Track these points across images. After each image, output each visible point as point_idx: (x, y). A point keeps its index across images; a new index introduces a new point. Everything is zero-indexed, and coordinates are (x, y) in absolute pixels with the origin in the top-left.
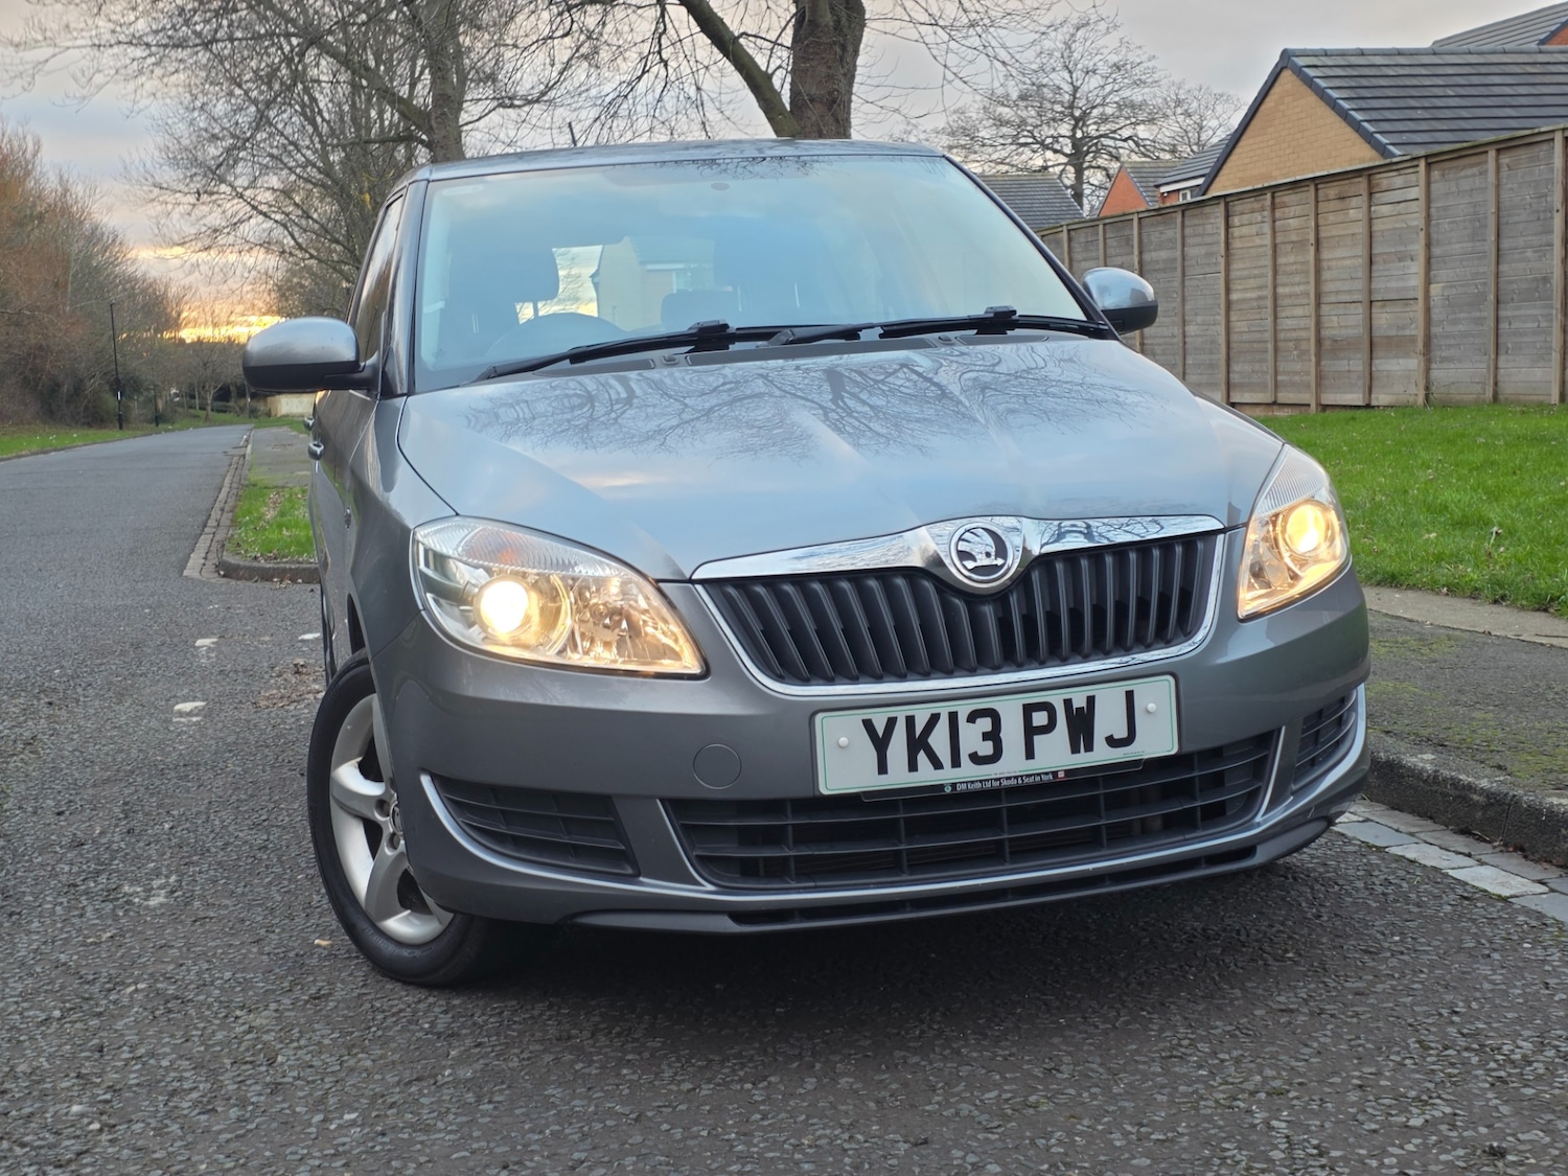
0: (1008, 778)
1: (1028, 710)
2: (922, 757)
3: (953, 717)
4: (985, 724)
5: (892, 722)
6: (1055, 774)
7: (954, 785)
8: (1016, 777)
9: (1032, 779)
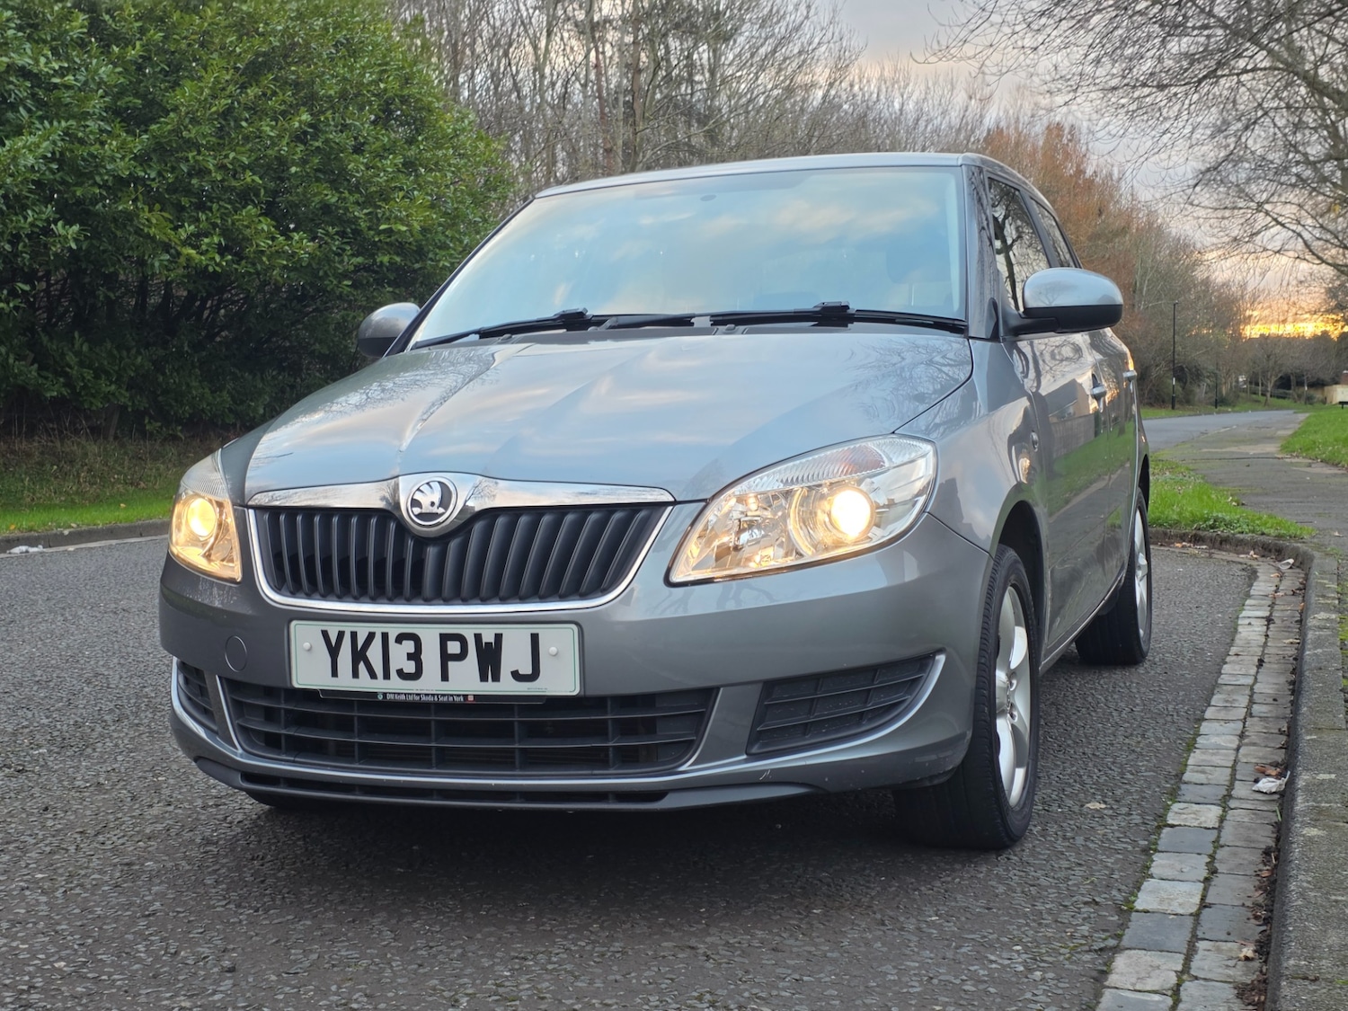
0: (426, 695)
1: (444, 639)
2: (362, 666)
3: (385, 636)
4: (409, 646)
5: (341, 635)
6: (465, 696)
7: (385, 694)
8: (433, 695)
9: (446, 699)
